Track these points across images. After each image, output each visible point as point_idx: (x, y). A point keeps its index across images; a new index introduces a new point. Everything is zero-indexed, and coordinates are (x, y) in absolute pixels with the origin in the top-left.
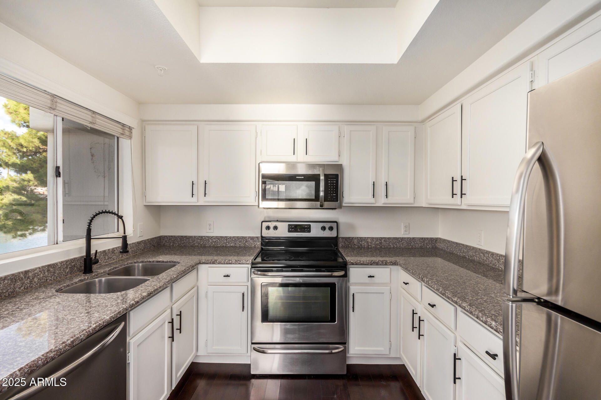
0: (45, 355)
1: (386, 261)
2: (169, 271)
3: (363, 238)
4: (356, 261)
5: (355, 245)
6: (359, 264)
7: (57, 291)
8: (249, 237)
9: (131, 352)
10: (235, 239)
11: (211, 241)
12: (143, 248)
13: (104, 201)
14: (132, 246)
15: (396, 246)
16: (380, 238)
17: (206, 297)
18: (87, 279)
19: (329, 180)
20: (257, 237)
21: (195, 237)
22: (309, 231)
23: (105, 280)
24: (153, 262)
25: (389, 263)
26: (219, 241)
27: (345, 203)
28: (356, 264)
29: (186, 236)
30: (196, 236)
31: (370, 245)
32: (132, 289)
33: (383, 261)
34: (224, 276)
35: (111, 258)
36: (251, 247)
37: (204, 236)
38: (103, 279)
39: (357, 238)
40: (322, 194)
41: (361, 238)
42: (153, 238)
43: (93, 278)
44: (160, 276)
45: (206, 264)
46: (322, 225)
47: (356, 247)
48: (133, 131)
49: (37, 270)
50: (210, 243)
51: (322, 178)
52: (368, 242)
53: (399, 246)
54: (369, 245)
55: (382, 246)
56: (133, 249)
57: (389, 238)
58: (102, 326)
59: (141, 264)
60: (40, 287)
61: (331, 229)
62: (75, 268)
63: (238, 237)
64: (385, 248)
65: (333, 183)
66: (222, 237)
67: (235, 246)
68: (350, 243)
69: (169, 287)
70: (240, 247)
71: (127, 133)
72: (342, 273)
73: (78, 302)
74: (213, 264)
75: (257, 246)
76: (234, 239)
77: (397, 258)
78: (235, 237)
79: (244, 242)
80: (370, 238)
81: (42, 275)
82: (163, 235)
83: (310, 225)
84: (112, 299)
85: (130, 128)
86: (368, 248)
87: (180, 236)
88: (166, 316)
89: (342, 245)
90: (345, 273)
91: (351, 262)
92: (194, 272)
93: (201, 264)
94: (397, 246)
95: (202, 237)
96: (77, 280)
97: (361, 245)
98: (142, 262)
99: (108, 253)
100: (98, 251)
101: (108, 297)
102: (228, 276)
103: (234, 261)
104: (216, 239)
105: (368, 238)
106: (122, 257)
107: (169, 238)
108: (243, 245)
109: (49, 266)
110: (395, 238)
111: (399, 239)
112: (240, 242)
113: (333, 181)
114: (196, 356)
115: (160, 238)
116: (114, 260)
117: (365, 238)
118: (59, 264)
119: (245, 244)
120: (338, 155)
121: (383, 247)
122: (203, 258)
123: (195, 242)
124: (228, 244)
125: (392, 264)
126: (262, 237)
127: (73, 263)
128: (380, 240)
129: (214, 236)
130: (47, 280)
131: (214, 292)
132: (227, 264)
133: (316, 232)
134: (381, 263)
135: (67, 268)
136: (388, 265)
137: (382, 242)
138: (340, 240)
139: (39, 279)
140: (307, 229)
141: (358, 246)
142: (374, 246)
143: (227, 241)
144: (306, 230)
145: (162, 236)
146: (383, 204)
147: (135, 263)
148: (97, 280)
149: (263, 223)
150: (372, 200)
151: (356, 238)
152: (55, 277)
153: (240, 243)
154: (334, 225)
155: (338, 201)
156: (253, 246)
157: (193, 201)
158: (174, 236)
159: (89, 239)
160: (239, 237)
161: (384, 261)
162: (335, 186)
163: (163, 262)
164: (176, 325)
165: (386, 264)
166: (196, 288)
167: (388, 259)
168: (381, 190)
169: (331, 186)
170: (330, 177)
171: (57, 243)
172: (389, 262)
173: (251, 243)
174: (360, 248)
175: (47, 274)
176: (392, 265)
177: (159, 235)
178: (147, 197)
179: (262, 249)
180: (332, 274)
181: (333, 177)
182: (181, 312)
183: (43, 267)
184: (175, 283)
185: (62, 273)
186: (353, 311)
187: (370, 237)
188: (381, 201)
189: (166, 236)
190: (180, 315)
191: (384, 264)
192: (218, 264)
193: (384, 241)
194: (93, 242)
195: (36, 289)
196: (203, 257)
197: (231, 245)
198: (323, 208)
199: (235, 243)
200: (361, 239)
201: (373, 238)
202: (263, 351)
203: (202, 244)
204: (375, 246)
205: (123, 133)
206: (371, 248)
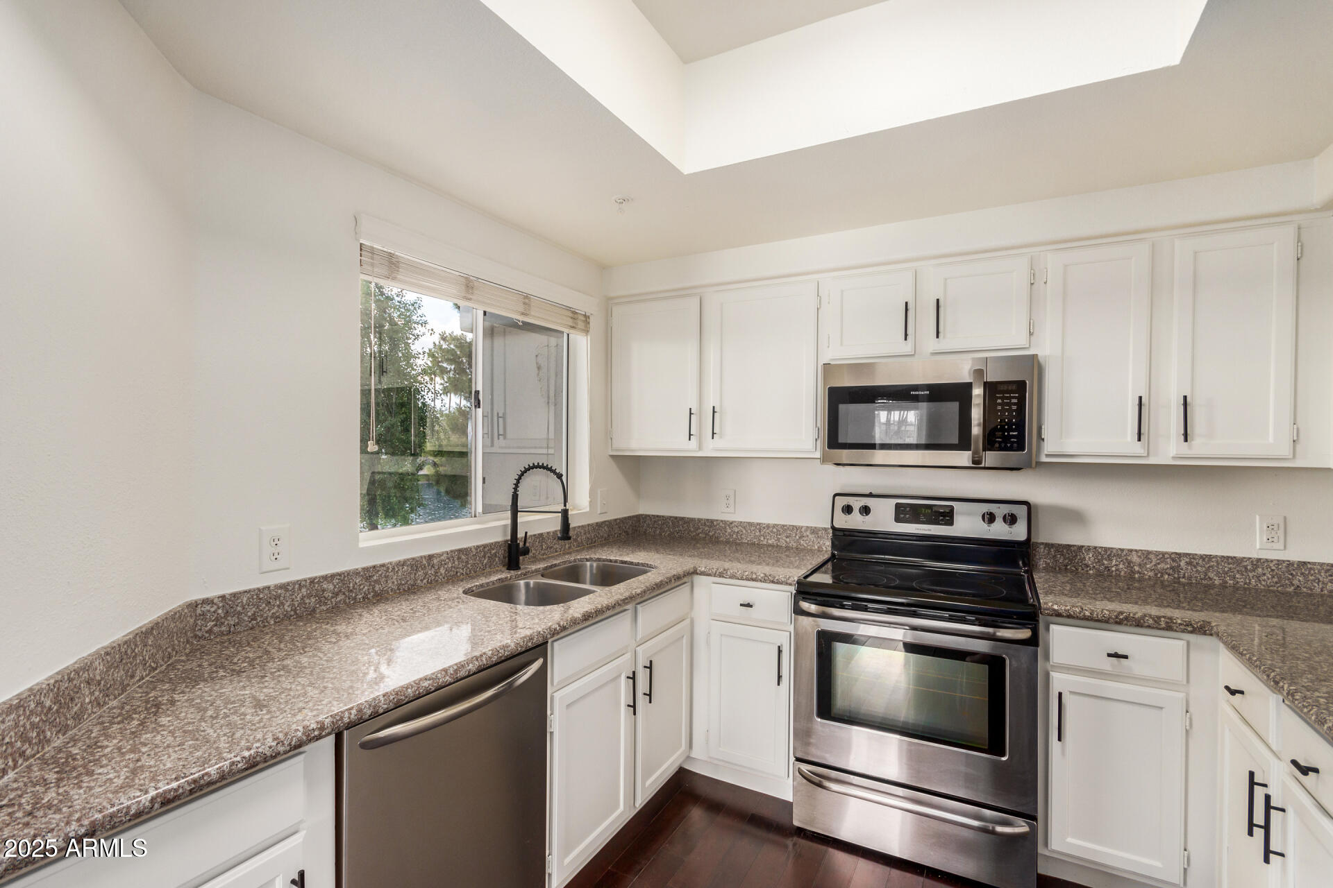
0: (417, 682)
1: (1171, 619)
2: (634, 582)
3: (1114, 551)
4: (1069, 607)
5: (1087, 566)
6: (1078, 618)
7: (465, 592)
8: (807, 527)
9: (555, 714)
10: (778, 530)
11: (729, 531)
12: (606, 535)
13: (548, 448)
14: (587, 529)
15: (1231, 582)
16: (1173, 553)
17: (708, 643)
18: (510, 579)
19: (999, 398)
20: (825, 529)
21: (699, 520)
22: (950, 522)
23: (535, 583)
24: (616, 561)
25: (1180, 624)
26: (744, 531)
27: (1047, 456)
28: (1069, 616)
29: (682, 519)
30: (702, 519)
31: (1139, 572)
32: (562, 605)
33: (1159, 618)
34: (741, 605)
35: (551, 547)
36: (811, 550)
37: (717, 520)
38: (532, 582)
39: (1095, 548)
40: (976, 430)
41: (1106, 549)
42: (625, 518)
43: (518, 578)
44: (615, 588)
45: (707, 575)
46: (986, 508)
47: (1091, 572)
48: (592, 320)
49: (445, 555)
50: (727, 534)
51: (977, 392)
52: (1130, 562)
53: (1245, 584)
54: (1133, 572)
55: (1179, 578)
56: (588, 536)
57: (1207, 558)
58: (501, 657)
59: (595, 564)
60: (447, 583)
61: (1011, 520)
62: (497, 559)
63: (784, 526)
64: (1190, 584)
65: (1010, 404)
66: (750, 524)
67: (778, 546)
68: (1071, 560)
69: (630, 611)
70: (788, 548)
71: (581, 325)
72: (1024, 634)
73: (482, 614)
74: (720, 577)
75: (825, 549)
76: (775, 530)
77: (1217, 614)
78: (777, 525)
79: (797, 537)
80: (1136, 551)
81: (450, 565)
82: (644, 513)
83: (952, 508)
84: (530, 615)
85: (586, 317)
86: (1131, 576)
87: (673, 517)
88: (623, 665)
89: (1047, 564)
90: (1032, 636)
91: (1054, 610)
92: (685, 589)
93: (697, 574)
94: (1238, 582)
95: (712, 521)
96: (496, 578)
97: (1106, 568)
98: (599, 560)
99: (546, 539)
100: (528, 534)
101: (525, 611)
102: (749, 605)
103: (762, 575)
104: (740, 527)
105: (1131, 551)
106: (569, 548)
107: (653, 520)
108: (795, 545)
109: (460, 551)
110: (1228, 557)
111: (1245, 564)
112: (787, 537)
113: (1010, 398)
114: (688, 758)
115: (638, 519)
116: (556, 551)
117: (1122, 550)
118: (473, 550)
119: (797, 541)
120: (1025, 333)
121: (1183, 580)
122: (703, 565)
123: (700, 531)
124: (762, 539)
125: (1190, 629)
126: (833, 528)
127: (493, 549)
128: (1173, 560)
129: (735, 522)
130: (457, 573)
131: (722, 635)
132: (747, 579)
133: (967, 525)
134: (1151, 621)
135: (484, 557)
136: (1176, 631)
137: (1180, 565)
138: (1042, 549)
139: (446, 570)
140: (944, 516)
141: (1098, 570)
142: (1151, 574)
143: (762, 533)
144: (942, 520)
145: (642, 515)
146: (1173, 458)
147: (587, 560)
148: (522, 582)
149: (837, 497)
150: (1137, 448)
151: (1089, 549)
152: (468, 570)
153: (788, 540)
154: (1021, 511)
155: (1024, 450)
156: (817, 547)
157: (689, 448)
158: (663, 516)
159: (515, 511)
160: (786, 526)
161: (1164, 617)
162: (1014, 410)
163: (631, 563)
164: (642, 686)
165: (1169, 627)
166: (688, 621)
167: (1178, 615)
168: (1167, 421)
169: (1003, 411)
170: (1002, 388)
171: (475, 516)
172: (1179, 621)
173: (810, 541)
174: (1104, 575)
175: (456, 563)
176: (1191, 632)
177: (637, 513)
178: (614, 441)
179: (833, 555)
180: (995, 633)
181: (1014, 387)
182: (651, 662)
183: (452, 551)
184: (642, 605)
185: (478, 564)
186: (1060, 739)
187: (1138, 548)
188: (1168, 450)
189: (649, 516)
190: (650, 668)
191: (1164, 626)
192: (730, 578)
193: (1188, 563)
194: (522, 518)
195: (442, 584)
196: (704, 561)
197: (770, 542)
198: (983, 465)
199: (778, 539)
200: (1109, 553)
201: (1149, 553)
202: (820, 781)
203: (713, 536)
204: (1156, 575)
205: (574, 325)
206: (1140, 581)
